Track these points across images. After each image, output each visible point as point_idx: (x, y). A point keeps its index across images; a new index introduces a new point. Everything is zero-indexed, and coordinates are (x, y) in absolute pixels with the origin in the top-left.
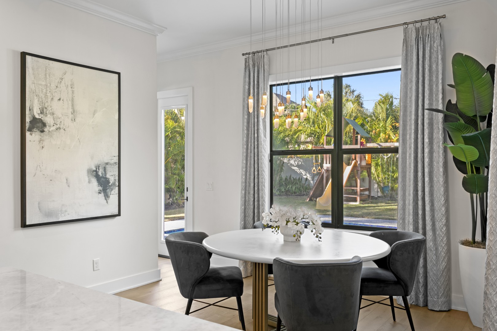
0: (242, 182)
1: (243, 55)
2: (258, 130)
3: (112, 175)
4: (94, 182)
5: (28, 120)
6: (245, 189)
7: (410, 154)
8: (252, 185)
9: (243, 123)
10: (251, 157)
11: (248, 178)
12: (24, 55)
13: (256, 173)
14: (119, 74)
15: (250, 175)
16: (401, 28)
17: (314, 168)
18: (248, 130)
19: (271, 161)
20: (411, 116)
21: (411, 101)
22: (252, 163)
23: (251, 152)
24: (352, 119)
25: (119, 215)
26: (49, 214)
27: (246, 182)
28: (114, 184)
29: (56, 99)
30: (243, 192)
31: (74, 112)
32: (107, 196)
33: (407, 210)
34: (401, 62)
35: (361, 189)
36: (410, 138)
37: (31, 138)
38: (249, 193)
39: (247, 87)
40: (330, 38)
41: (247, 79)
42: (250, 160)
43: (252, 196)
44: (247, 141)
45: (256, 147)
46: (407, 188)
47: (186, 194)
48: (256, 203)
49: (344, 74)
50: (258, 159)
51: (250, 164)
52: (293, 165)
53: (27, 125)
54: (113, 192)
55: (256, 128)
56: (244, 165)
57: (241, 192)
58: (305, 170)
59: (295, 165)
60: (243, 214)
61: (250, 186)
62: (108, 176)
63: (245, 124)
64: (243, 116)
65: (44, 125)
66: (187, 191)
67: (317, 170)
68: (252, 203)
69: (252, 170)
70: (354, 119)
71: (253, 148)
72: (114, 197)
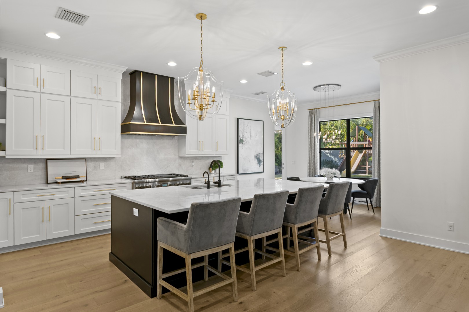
0: (308, 161)
1: (308, 110)
2: (315, 140)
3: (261, 158)
4: (256, 160)
5: (239, 140)
6: (310, 163)
7: (377, 150)
8: (312, 162)
9: (308, 137)
10: (311, 151)
11: (310, 159)
12: (238, 119)
13: (314, 157)
14: (263, 121)
15: (311, 158)
16: (373, 102)
17: (340, 155)
18: (310, 140)
19: (320, 152)
20: (377, 136)
21: (377, 130)
22: (312, 153)
23: (312, 149)
24: (364, 126)
25: (263, 172)
26: (244, 171)
27: (310, 161)
28: (262, 161)
29: (246, 132)
30: (309, 165)
31: (251, 136)
32: (260, 165)
33: (375, 171)
34: (373, 115)
35: (369, 166)
36: (377, 144)
37: (240, 145)
38: (311, 165)
39: (310, 123)
40: (344, 105)
41: (310, 120)
42: (311, 152)
43: (312, 166)
44: (310, 145)
45: (314, 147)
46: (376, 163)
47: (283, 166)
48: (314, 169)
49: (351, 118)
50: (315, 152)
51: (311, 153)
52: (327, 153)
53: (239, 141)
54: (261, 164)
55: (314, 139)
56: (309, 154)
57: (308, 165)
58: (334, 156)
59: (328, 153)
60: (308, 173)
61: (311, 162)
62: (260, 158)
63: (309, 138)
64: (308, 134)
65: (243, 141)
66: (283, 164)
67: (342, 156)
68: (312, 169)
69: (312, 156)
70: (365, 126)
71: (312, 147)
72: (262, 166)
